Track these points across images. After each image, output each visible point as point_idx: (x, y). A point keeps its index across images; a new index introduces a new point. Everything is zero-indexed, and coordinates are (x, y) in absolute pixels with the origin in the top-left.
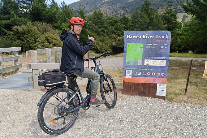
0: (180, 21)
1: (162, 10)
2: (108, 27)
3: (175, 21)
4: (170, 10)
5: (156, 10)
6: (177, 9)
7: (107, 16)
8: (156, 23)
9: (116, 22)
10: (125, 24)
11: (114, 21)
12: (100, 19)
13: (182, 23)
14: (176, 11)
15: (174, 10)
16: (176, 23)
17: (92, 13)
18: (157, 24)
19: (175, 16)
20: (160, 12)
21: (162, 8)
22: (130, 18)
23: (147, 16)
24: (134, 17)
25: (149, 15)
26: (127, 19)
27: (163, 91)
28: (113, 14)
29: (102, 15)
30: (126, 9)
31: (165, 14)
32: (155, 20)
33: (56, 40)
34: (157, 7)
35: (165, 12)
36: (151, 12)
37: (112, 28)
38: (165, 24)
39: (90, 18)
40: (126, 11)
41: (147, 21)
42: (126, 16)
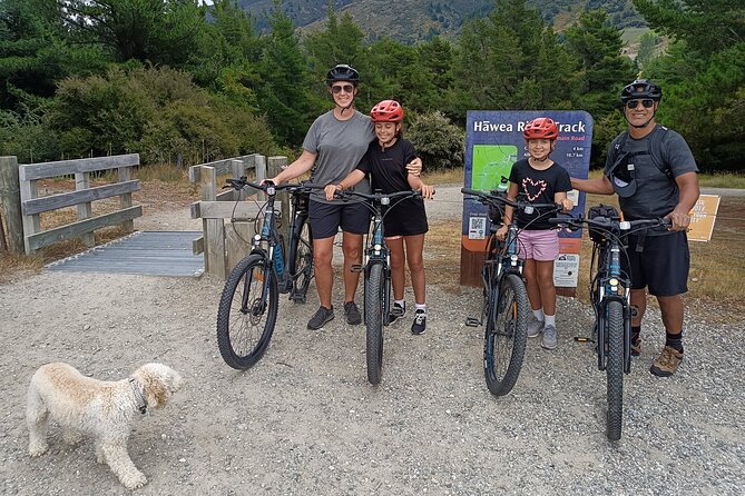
0: (633, 57)
1: (568, 15)
2: (379, 79)
3: (613, 56)
4: (598, 16)
5: (548, 18)
6: (621, 14)
7: (373, 36)
8: (548, 66)
9: (409, 61)
10: (439, 69)
11: (399, 58)
12: (351, 51)
13: (640, 65)
14: (617, 20)
15: (610, 17)
16: (617, 65)
17: (321, 27)
18: (550, 70)
19: (613, 41)
20: (564, 24)
21: (569, 10)
22: (455, 46)
23: (517, 40)
24: (470, 46)
25: (524, 35)
26: (446, 49)
27: (570, 273)
28: (396, 32)
29: (355, 35)
30: (439, 11)
31: (580, 32)
32: (543, 55)
33: (209, 126)
34: (552, 4)
35: (580, 25)
36: (531, 24)
37: (391, 83)
38: (579, 68)
39: (313, 44)
40: (442, 20)
41: (518, 57)
42: (442, 39)
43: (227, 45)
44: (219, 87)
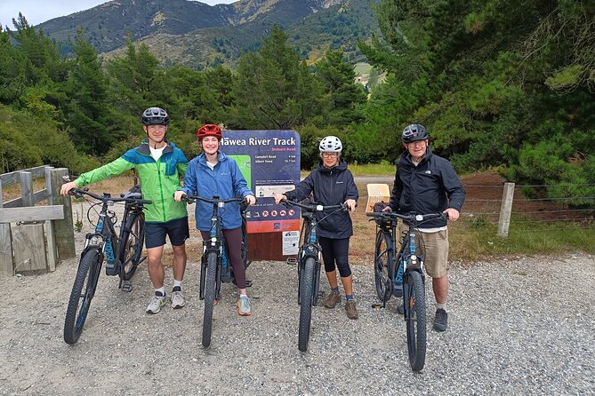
0: (364, 83)
1: (318, 52)
2: (174, 98)
3: (350, 83)
4: (337, 54)
5: (304, 53)
6: (354, 52)
7: (168, 62)
8: (304, 89)
9: (198, 83)
10: (223, 90)
11: (191, 81)
12: (149, 75)
13: (370, 89)
14: (352, 57)
15: (346, 55)
16: (352, 89)
17: (121, 53)
18: (306, 92)
19: (350, 73)
20: (314, 59)
21: (319, 48)
22: (234, 73)
23: (281, 70)
24: (246, 72)
25: (286, 67)
26: (228, 75)
27: (294, 245)
28: (187, 60)
29: (152, 62)
30: (222, 45)
31: (326, 65)
32: (300, 82)
34: (307, 44)
35: (327, 61)
36: (291, 58)
37: (185, 101)
38: (327, 91)
39: (115, 68)
40: (224, 52)
41: (283, 83)
42: (225, 66)
43: (33, 67)
44: (22, 105)
